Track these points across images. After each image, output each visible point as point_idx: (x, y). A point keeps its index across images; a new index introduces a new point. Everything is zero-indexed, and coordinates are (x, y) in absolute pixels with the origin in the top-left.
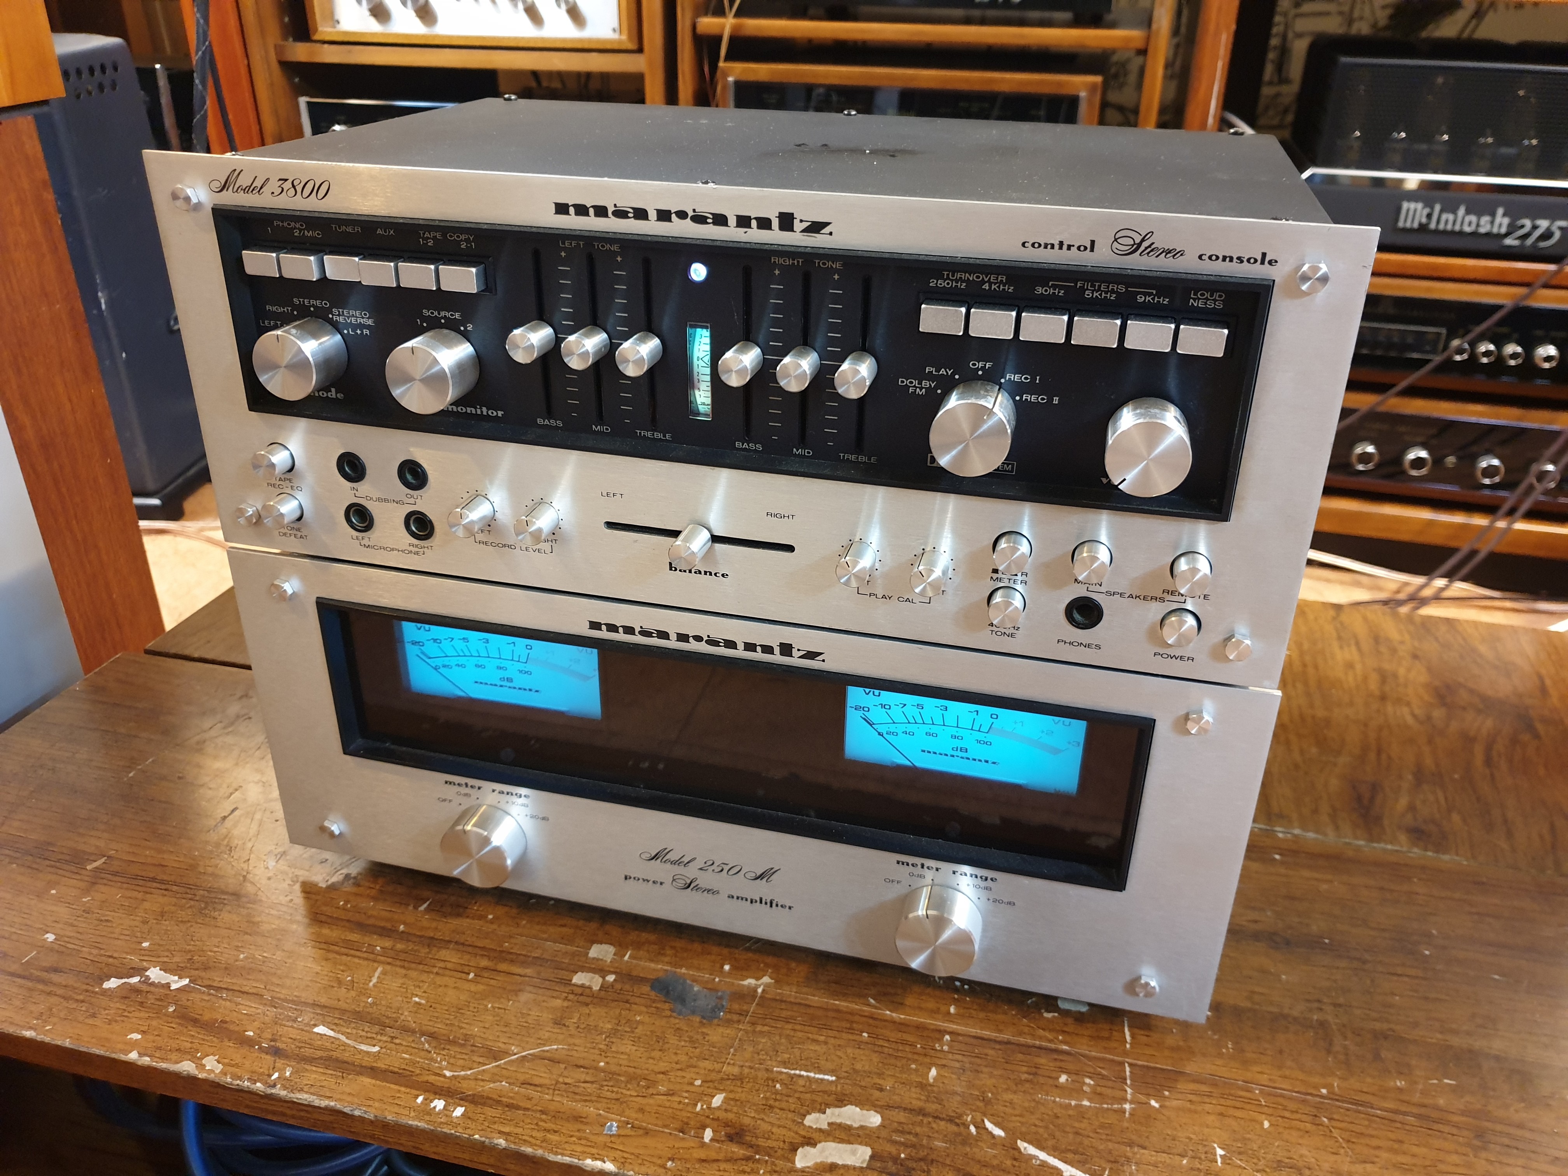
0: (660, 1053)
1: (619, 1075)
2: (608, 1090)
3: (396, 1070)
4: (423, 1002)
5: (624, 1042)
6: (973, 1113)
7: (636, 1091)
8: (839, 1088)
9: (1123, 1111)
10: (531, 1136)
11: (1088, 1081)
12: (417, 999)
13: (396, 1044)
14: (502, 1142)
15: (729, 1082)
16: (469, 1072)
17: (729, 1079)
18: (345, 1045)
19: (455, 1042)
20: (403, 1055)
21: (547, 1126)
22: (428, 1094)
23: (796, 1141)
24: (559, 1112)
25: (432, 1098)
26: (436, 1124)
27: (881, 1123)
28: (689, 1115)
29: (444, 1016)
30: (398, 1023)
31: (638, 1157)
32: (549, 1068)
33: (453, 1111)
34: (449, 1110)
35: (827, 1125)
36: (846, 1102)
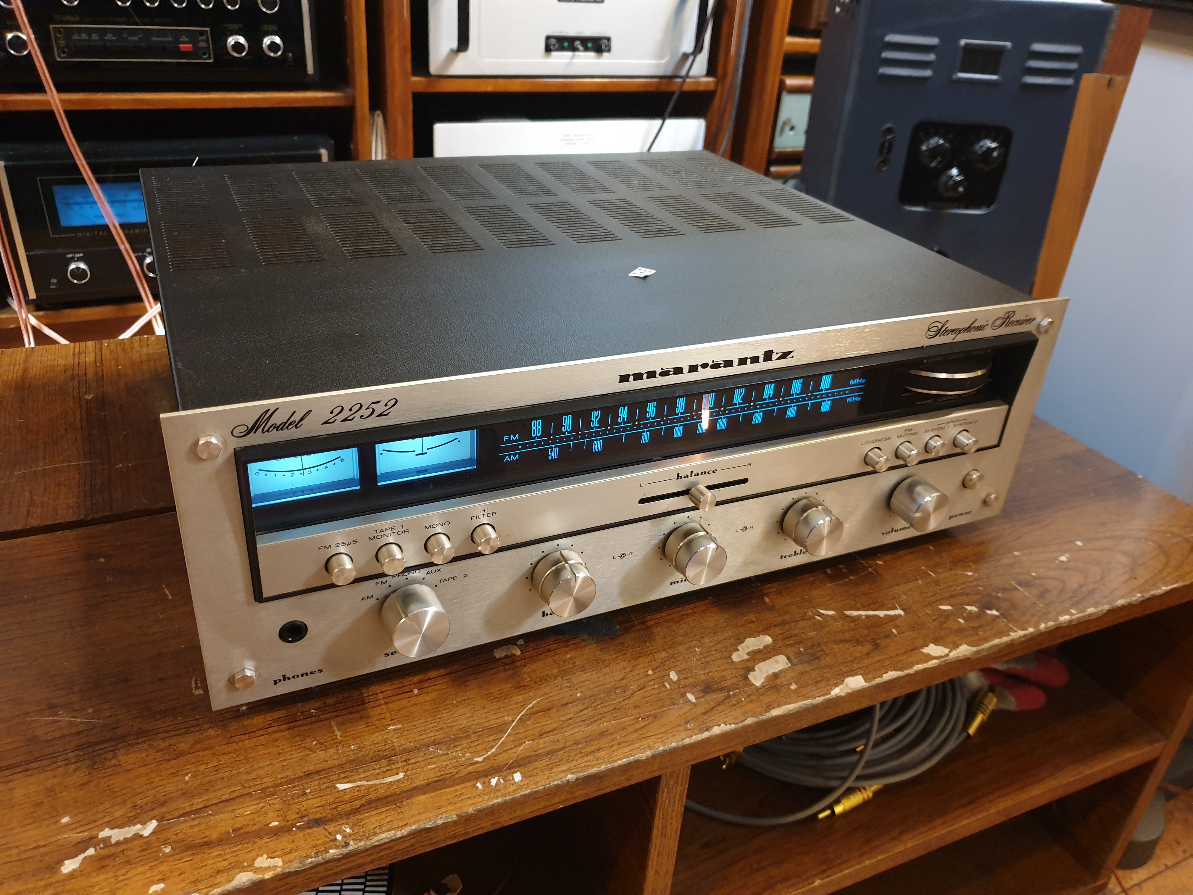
0: (608, 668)
1: (597, 695)
3: (436, 779)
4: (399, 726)
5: (577, 674)
6: (810, 609)
7: (620, 698)
10: (586, 761)
11: (841, 566)
12: (392, 727)
13: (413, 764)
14: (570, 777)
15: (668, 662)
16: (494, 750)
17: (666, 661)
18: (371, 786)
19: (458, 738)
20: (429, 767)
21: (589, 749)
22: (482, 780)
23: (742, 673)
24: (587, 737)
25: (487, 781)
26: (511, 794)
27: (773, 639)
28: (667, 693)
29: (429, 726)
30: (397, 750)
31: (667, 733)
32: (547, 716)
33: (513, 779)
34: (510, 780)
35: (747, 655)
36: (742, 639)
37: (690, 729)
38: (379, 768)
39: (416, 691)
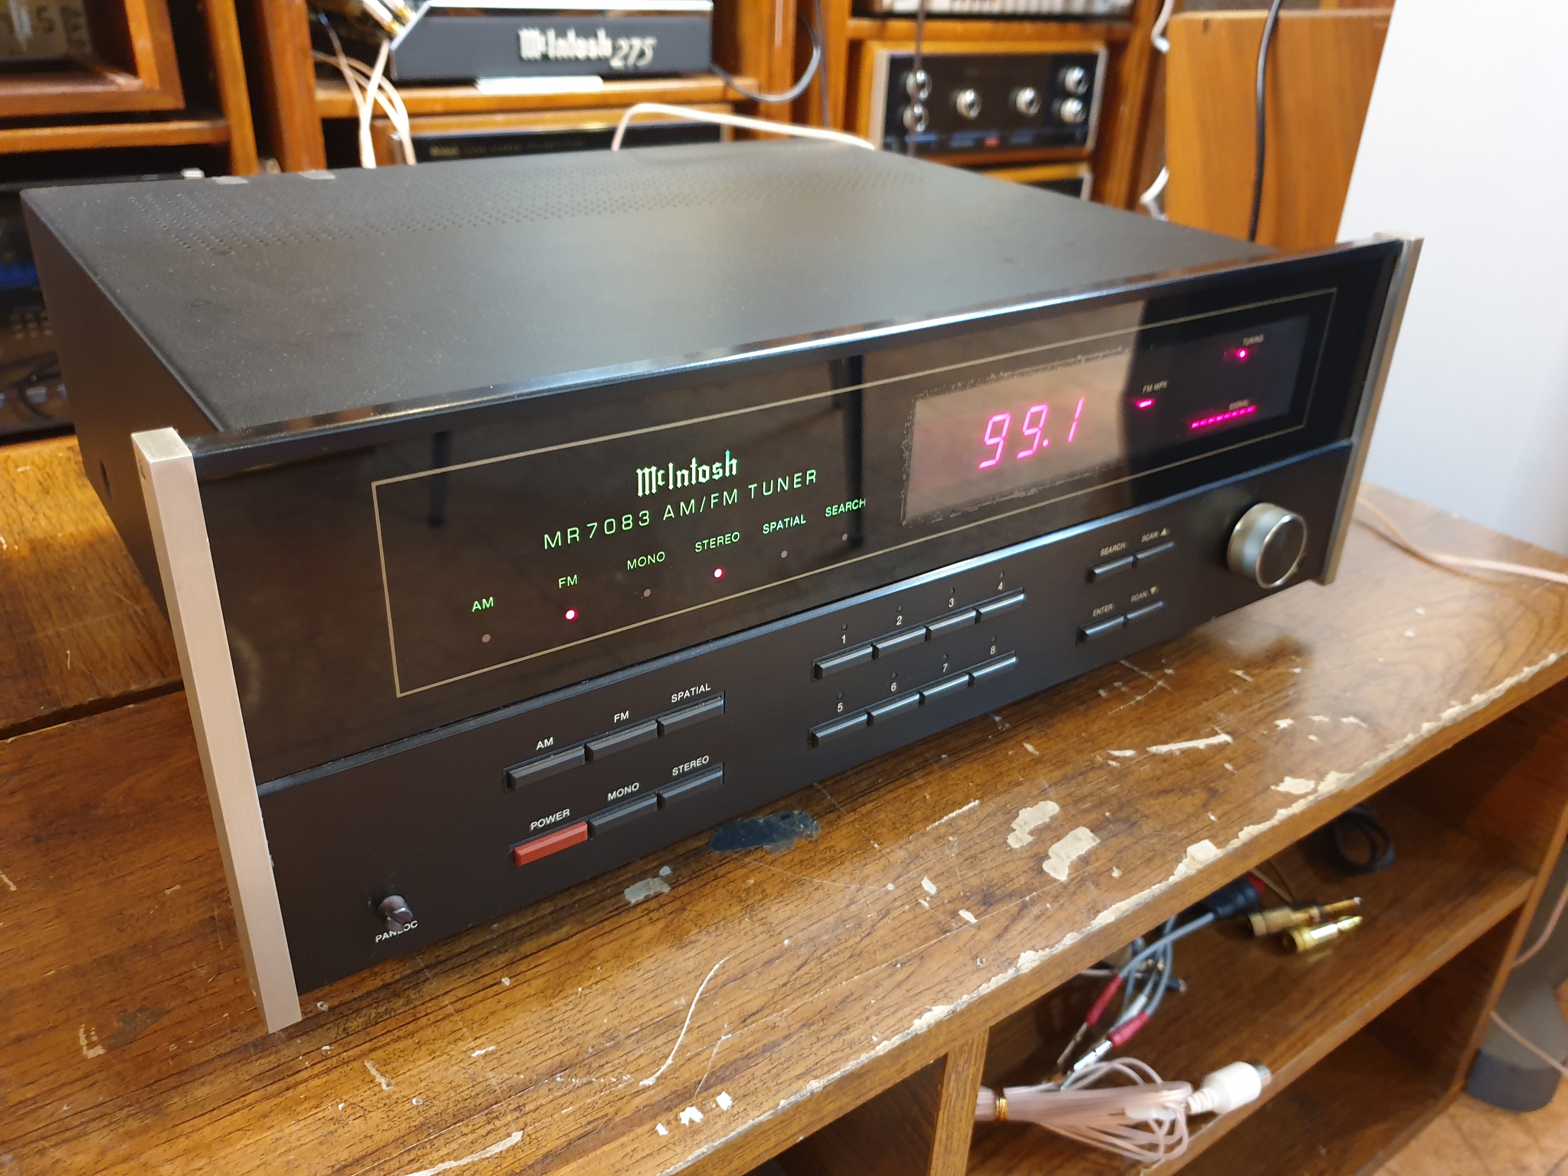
0: (820, 891)
1: (817, 937)
2: (831, 957)
4: (491, 1048)
5: (775, 908)
6: (1096, 754)
7: (855, 936)
8: (992, 805)
10: (833, 1053)
12: (478, 1052)
13: (533, 1111)
14: (815, 1085)
15: (912, 866)
16: (669, 1061)
17: (909, 864)
19: (603, 1050)
20: (563, 1112)
21: (831, 1030)
23: (1031, 865)
25: (672, 1117)
26: (722, 1133)
27: (1059, 805)
29: (544, 1039)
30: (499, 1091)
31: (949, 981)
32: (744, 987)
33: (717, 1106)
34: (712, 1109)
35: (1029, 836)
36: (1014, 811)
37: (983, 969)
38: (473, 1131)
39: (506, 982)
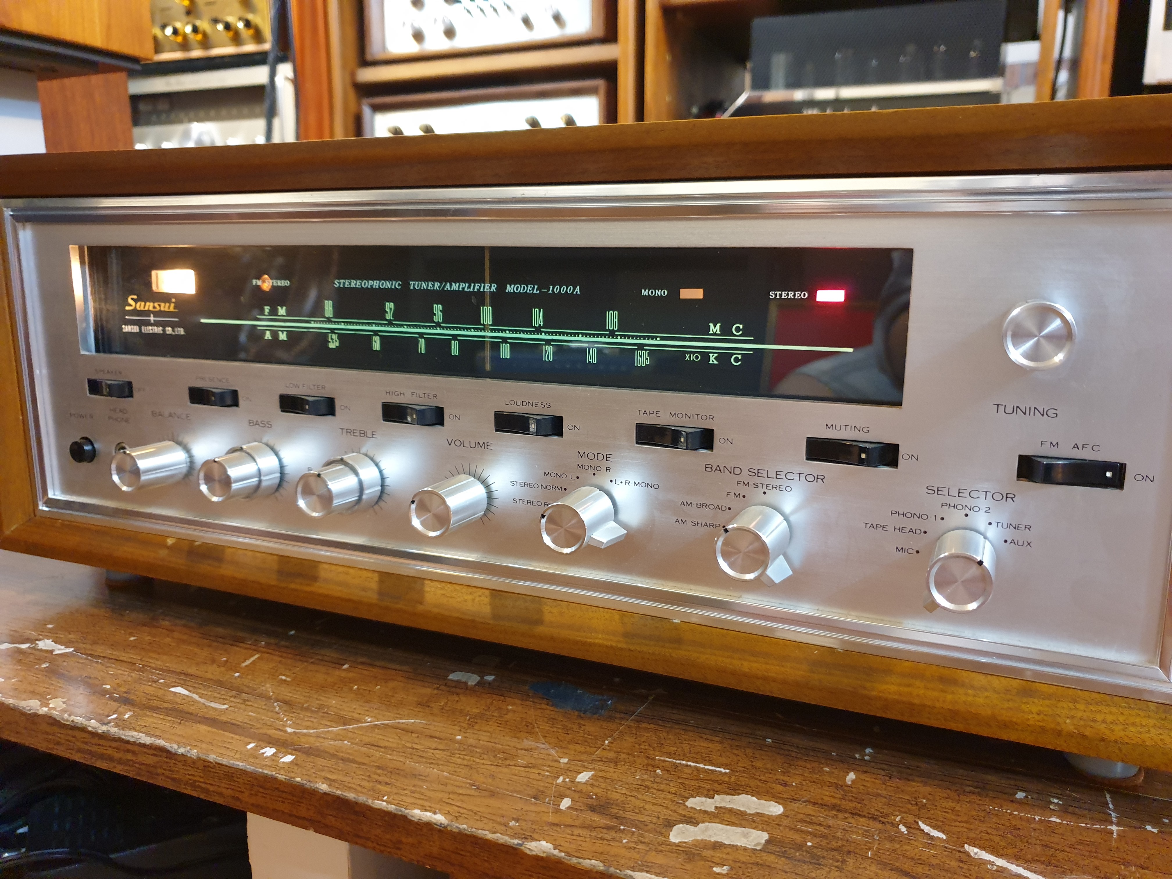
1: (476, 747)
2: (460, 757)
3: (237, 723)
4: (289, 679)
5: (490, 723)
6: (904, 815)
7: (490, 761)
8: (733, 779)
9: (1111, 832)
10: (359, 785)
11: (1056, 801)
12: (284, 677)
13: (246, 705)
14: (323, 787)
15: (601, 763)
16: (312, 731)
17: (602, 761)
18: (195, 701)
19: (308, 709)
20: (250, 713)
21: (380, 779)
22: (261, 743)
23: (674, 819)
24: (398, 769)
25: (264, 746)
27: (783, 813)
28: (547, 785)
30: (256, 692)
31: (476, 814)
32: (400, 735)
33: (282, 758)
34: (278, 757)
35: (714, 808)
36: (741, 792)
37: (507, 827)
38: (222, 694)
39: (346, 666)
